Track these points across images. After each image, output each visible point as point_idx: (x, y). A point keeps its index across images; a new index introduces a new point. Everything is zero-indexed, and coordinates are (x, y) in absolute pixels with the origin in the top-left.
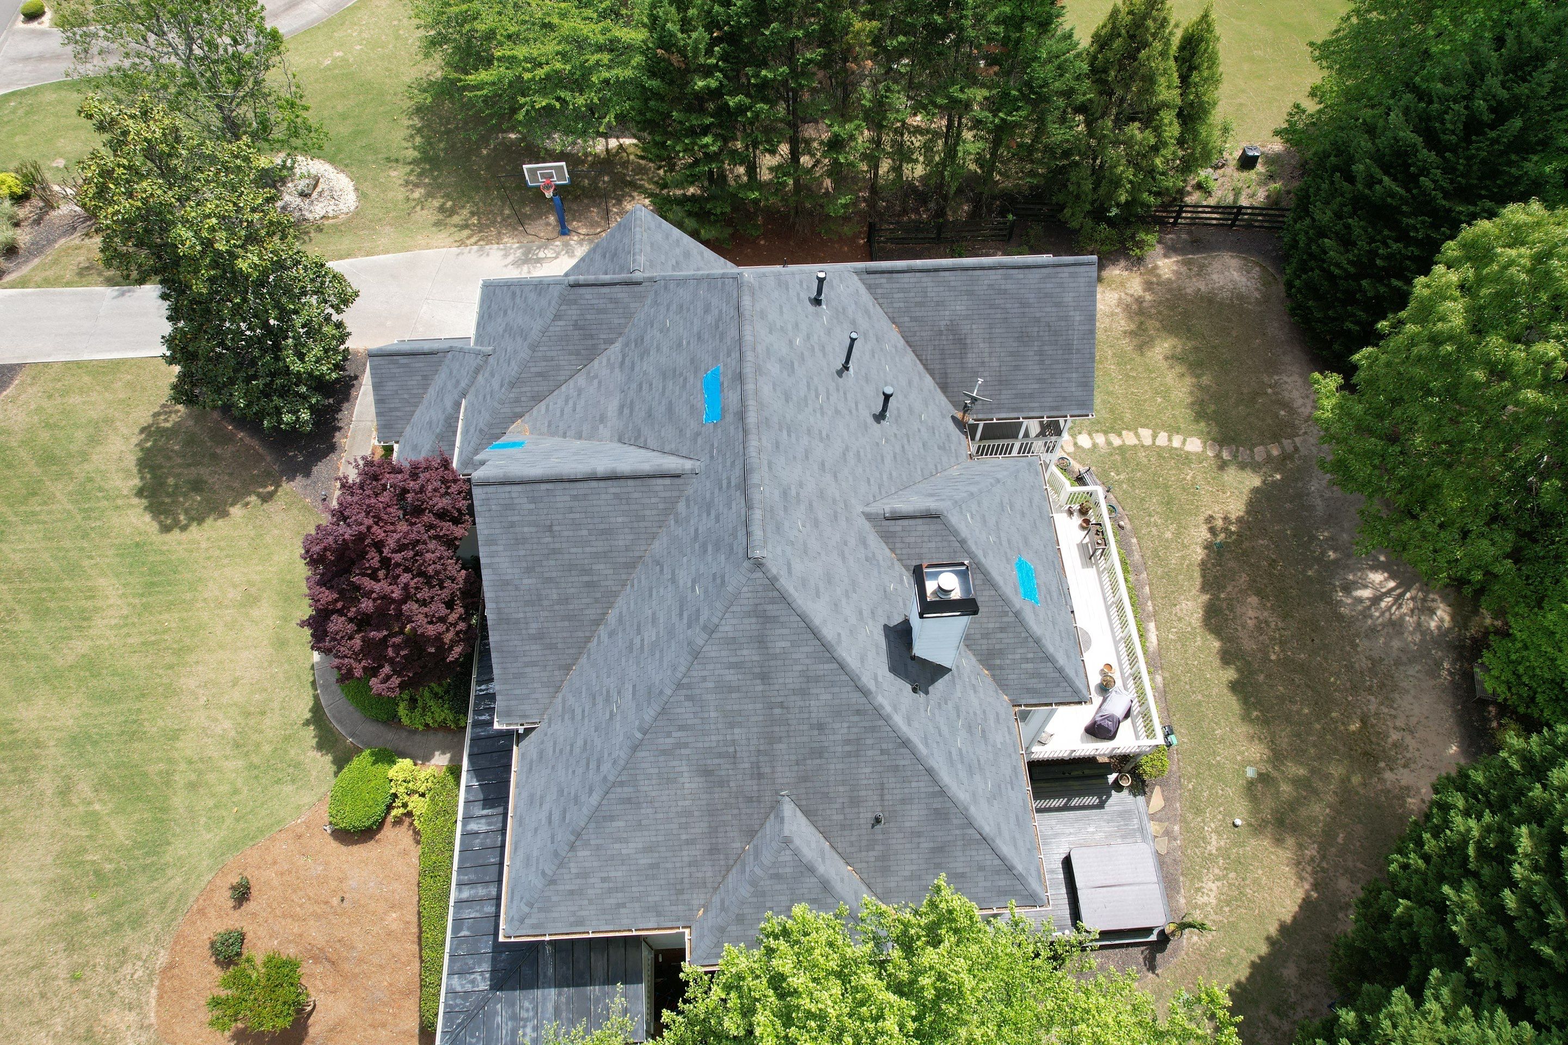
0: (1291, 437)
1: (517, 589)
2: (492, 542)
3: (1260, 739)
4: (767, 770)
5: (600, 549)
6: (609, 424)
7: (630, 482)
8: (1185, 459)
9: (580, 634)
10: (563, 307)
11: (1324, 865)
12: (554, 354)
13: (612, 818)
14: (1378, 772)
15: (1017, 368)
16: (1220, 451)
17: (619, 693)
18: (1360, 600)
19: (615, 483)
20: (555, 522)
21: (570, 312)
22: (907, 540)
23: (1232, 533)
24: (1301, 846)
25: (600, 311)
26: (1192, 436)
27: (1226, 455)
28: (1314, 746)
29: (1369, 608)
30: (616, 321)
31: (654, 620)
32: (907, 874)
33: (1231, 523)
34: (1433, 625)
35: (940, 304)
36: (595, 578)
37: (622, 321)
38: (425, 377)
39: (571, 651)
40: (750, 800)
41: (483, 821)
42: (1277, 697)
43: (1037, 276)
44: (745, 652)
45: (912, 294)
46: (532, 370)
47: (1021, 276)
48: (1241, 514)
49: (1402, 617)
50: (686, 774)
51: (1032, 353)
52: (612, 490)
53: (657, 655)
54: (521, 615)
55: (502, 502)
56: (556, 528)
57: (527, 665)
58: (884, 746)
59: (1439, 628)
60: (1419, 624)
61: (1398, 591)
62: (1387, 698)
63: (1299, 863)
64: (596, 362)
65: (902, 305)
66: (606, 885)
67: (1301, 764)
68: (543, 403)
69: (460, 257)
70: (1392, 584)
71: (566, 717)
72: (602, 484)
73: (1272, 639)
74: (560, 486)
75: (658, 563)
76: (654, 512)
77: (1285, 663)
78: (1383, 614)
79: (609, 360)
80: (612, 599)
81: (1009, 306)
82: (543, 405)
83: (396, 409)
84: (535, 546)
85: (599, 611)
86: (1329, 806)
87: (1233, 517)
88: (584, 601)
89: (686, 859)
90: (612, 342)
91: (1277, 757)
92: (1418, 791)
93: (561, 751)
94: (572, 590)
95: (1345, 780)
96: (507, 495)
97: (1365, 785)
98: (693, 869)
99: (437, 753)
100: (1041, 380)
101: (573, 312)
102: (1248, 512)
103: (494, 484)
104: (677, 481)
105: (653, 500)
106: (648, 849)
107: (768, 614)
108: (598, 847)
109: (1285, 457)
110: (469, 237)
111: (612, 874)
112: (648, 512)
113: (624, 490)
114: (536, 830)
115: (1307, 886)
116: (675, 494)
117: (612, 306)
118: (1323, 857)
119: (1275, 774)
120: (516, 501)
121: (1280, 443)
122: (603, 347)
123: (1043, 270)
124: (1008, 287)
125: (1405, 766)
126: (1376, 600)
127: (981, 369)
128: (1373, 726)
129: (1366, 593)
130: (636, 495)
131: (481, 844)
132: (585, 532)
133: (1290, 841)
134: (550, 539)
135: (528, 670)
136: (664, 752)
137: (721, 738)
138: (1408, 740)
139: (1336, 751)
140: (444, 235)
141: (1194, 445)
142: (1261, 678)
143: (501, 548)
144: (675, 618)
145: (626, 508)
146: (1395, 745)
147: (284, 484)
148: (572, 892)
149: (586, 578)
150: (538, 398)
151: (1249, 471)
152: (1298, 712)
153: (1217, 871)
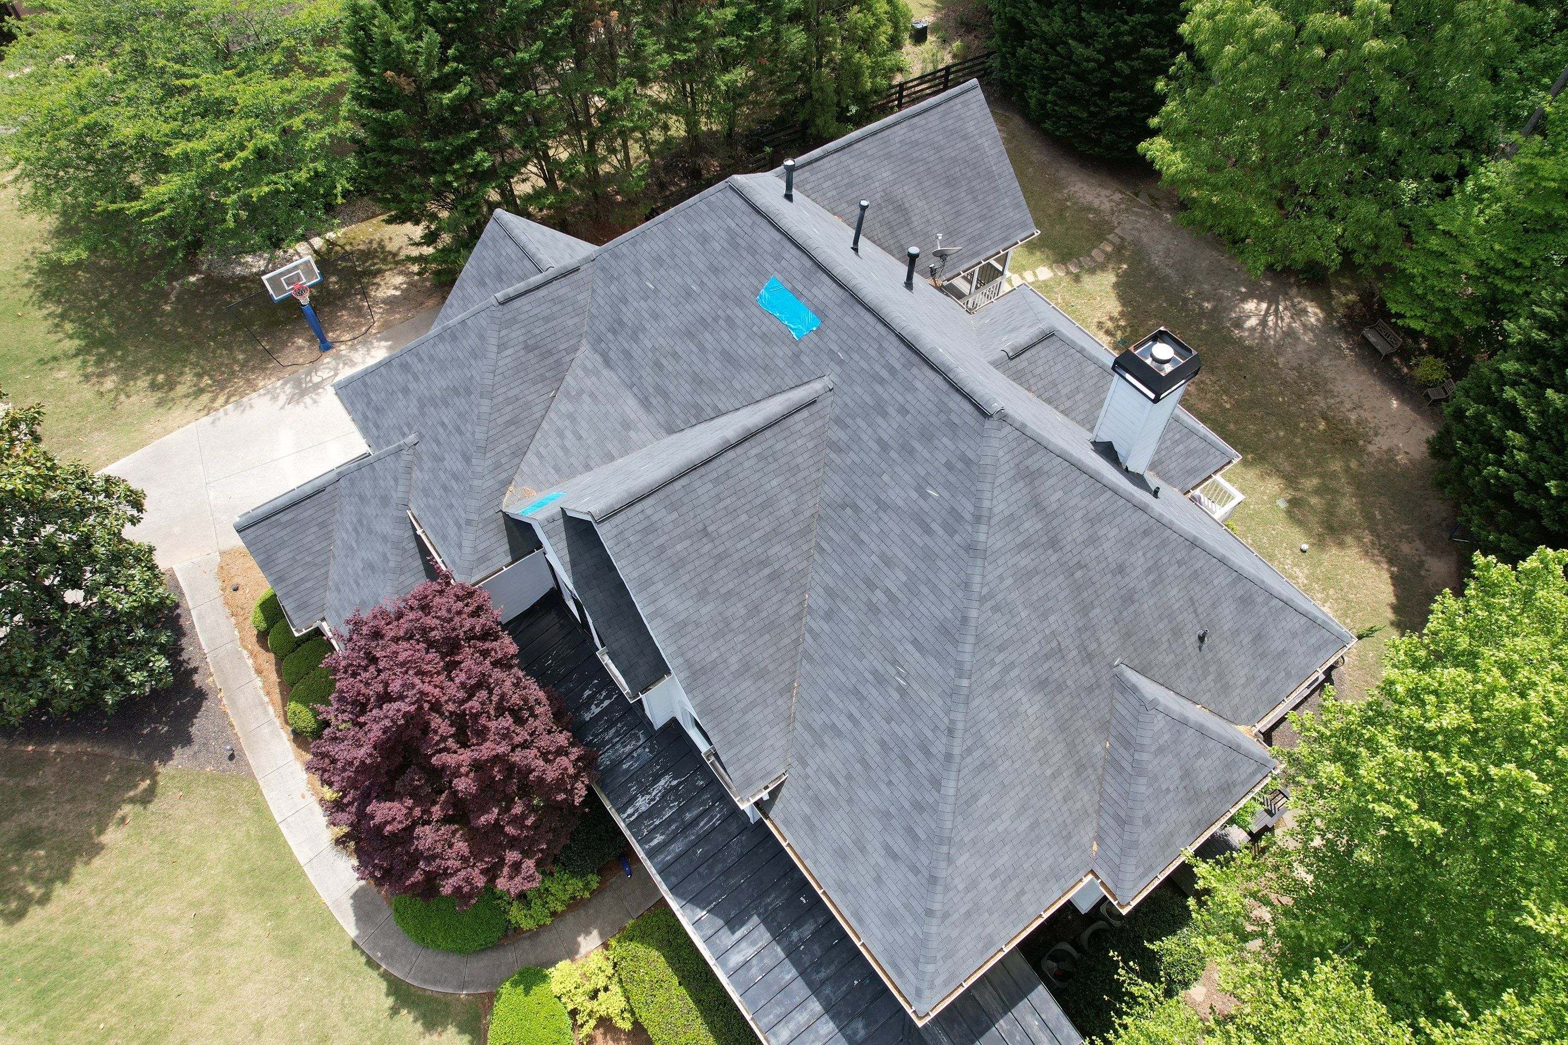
0: (1111, 231)
1: (698, 625)
2: (646, 583)
3: (1268, 474)
4: (1093, 646)
5: (768, 529)
6: (640, 425)
7: (768, 433)
8: (1045, 287)
9: (786, 641)
10: (503, 333)
11: (1383, 542)
12: (516, 391)
13: (974, 798)
14: (1362, 450)
15: (958, 214)
16: (1067, 268)
17: (894, 662)
18: (1252, 329)
19: (752, 442)
20: (707, 523)
21: (513, 335)
22: (1037, 372)
23: (1124, 327)
24: (1359, 539)
25: (547, 319)
26: (1037, 267)
27: (1074, 270)
28: (1308, 456)
29: (1263, 331)
30: (570, 323)
31: (888, 562)
32: (1243, 680)
33: (1117, 320)
34: (1313, 320)
35: (867, 177)
36: (776, 566)
37: (577, 320)
38: (322, 525)
39: (785, 666)
40: (1090, 690)
41: (743, 944)
42: (1255, 435)
43: (937, 116)
44: (1027, 525)
45: (839, 178)
46: (499, 421)
47: (923, 122)
48: (1120, 309)
49: (1289, 325)
50: (1024, 700)
51: (963, 194)
52: (753, 452)
53: (925, 590)
54: (715, 655)
55: (638, 528)
56: (711, 529)
57: (745, 712)
58: (1179, 557)
59: (1318, 320)
60: (1304, 325)
61: (1273, 308)
62: (1326, 391)
63: (1367, 552)
64: (569, 379)
65: (834, 193)
66: (998, 881)
67: (1310, 475)
68: (529, 454)
69: (217, 423)
70: (1264, 306)
71: (826, 739)
72: (739, 450)
73: (1217, 392)
74: (695, 475)
75: (843, 506)
76: (806, 456)
77: (1238, 405)
78: (1275, 330)
79: (585, 368)
80: (803, 581)
81: (926, 155)
82: (531, 456)
83: (303, 580)
84: (697, 563)
85: (795, 603)
86: (1353, 495)
87: (1116, 314)
88: (775, 599)
89: (1059, 797)
90: (575, 349)
91: (1291, 481)
92: (1399, 448)
93: (849, 777)
94: (758, 594)
95: (1347, 470)
96: (641, 516)
97: (1362, 465)
98: (1070, 803)
99: (581, 939)
100: (982, 218)
101: (517, 334)
102: (1123, 305)
103: (621, 510)
104: (814, 408)
105: (800, 442)
106: (1022, 810)
107: (1032, 469)
108: (974, 842)
109: (1119, 249)
110: (213, 400)
111: (998, 864)
112: (799, 460)
113: (765, 446)
114: (878, 880)
115: (1385, 566)
116: (819, 423)
117: (558, 307)
118: (1378, 537)
119: (1298, 495)
120: (654, 519)
121: (1107, 240)
122: (568, 358)
123: (939, 109)
124: (918, 136)
125: (1376, 435)
126: (1263, 322)
127: (929, 228)
128: (1334, 418)
129: (1253, 322)
130: (779, 446)
131: (761, 969)
132: (744, 517)
133: (1349, 540)
134: (708, 547)
135: (747, 717)
136: (996, 687)
137: (1040, 636)
138: (1364, 414)
139: (1325, 452)
140: (177, 412)
141: (1045, 273)
142: (1232, 426)
143: (660, 585)
144: (920, 539)
145: (775, 465)
146: (1358, 423)
147: (161, 769)
148: (968, 914)
149: (767, 571)
150: (520, 452)
151: (1098, 272)
152: (1278, 437)
153: (1319, 596)
